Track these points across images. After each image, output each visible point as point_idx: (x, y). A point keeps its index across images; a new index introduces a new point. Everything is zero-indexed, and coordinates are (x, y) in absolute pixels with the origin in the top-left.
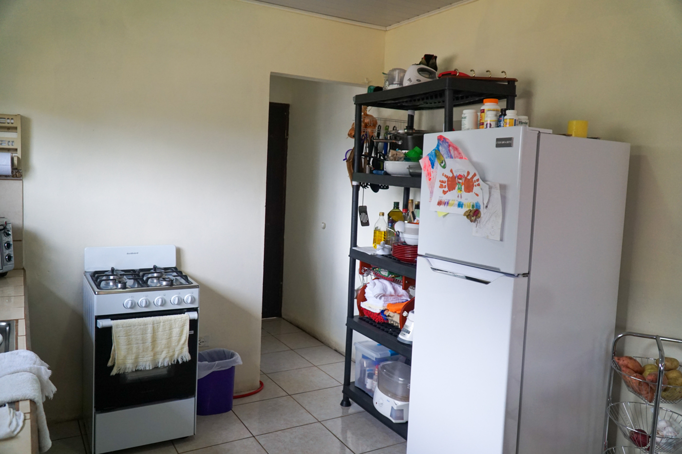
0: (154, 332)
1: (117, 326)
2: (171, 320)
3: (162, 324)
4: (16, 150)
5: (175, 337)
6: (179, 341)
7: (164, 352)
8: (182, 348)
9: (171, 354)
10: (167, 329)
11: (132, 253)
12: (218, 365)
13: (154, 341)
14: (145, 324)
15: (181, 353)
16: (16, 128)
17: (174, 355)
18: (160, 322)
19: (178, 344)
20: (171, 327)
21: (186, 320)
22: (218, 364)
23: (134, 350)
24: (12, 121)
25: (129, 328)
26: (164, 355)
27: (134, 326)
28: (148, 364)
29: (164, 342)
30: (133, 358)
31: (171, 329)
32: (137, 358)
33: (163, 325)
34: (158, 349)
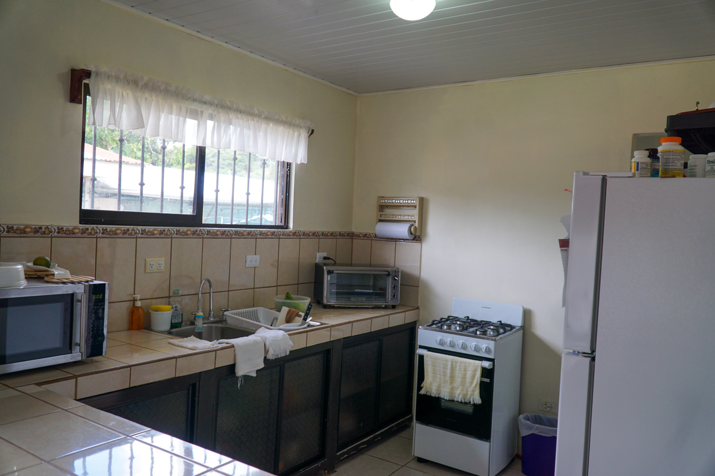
0: (453, 369)
1: (427, 355)
2: (466, 363)
3: (458, 364)
4: (415, 222)
5: (468, 379)
6: (472, 383)
7: (459, 389)
8: (474, 391)
9: (465, 392)
10: (463, 370)
11: (486, 308)
12: (537, 429)
13: (452, 377)
14: (446, 361)
15: (473, 394)
16: (415, 207)
17: (467, 394)
18: (457, 362)
19: (470, 386)
20: (465, 369)
21: (478, 366)
22: (537, 427)
23: (438, 380)
24: (414, 202)
25: (434, 360)
26: (458, 392)
27: (439, 359)
28: (446, 395)
29: (459, 380)
30: (437, 385)
31: (465, 370)
32: (439, 387)
33: (460, 366)
34: (455, 385)
